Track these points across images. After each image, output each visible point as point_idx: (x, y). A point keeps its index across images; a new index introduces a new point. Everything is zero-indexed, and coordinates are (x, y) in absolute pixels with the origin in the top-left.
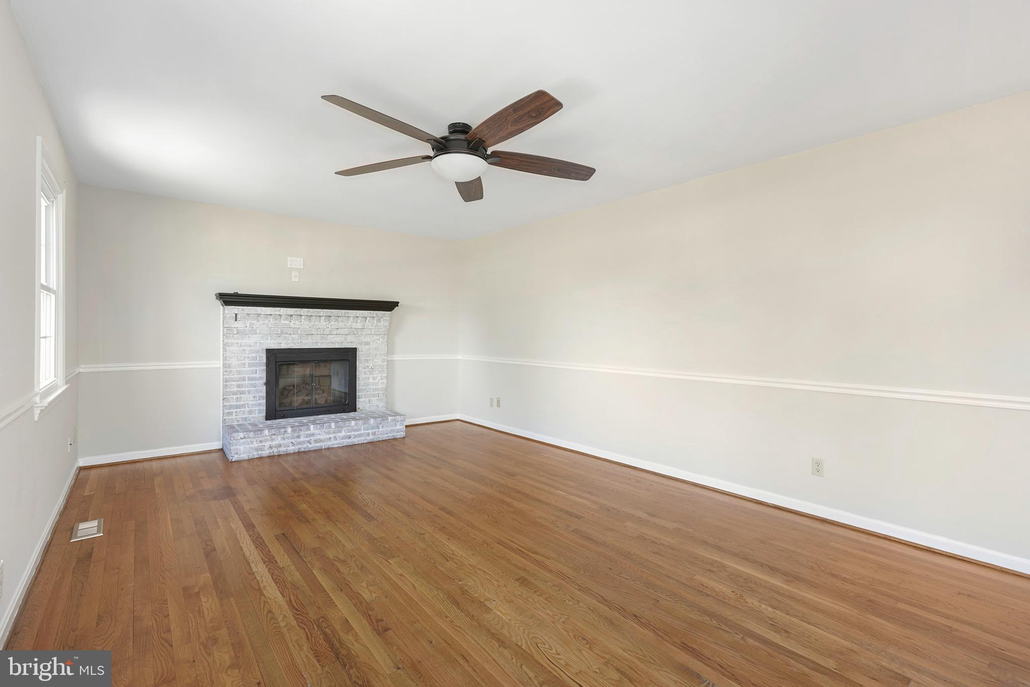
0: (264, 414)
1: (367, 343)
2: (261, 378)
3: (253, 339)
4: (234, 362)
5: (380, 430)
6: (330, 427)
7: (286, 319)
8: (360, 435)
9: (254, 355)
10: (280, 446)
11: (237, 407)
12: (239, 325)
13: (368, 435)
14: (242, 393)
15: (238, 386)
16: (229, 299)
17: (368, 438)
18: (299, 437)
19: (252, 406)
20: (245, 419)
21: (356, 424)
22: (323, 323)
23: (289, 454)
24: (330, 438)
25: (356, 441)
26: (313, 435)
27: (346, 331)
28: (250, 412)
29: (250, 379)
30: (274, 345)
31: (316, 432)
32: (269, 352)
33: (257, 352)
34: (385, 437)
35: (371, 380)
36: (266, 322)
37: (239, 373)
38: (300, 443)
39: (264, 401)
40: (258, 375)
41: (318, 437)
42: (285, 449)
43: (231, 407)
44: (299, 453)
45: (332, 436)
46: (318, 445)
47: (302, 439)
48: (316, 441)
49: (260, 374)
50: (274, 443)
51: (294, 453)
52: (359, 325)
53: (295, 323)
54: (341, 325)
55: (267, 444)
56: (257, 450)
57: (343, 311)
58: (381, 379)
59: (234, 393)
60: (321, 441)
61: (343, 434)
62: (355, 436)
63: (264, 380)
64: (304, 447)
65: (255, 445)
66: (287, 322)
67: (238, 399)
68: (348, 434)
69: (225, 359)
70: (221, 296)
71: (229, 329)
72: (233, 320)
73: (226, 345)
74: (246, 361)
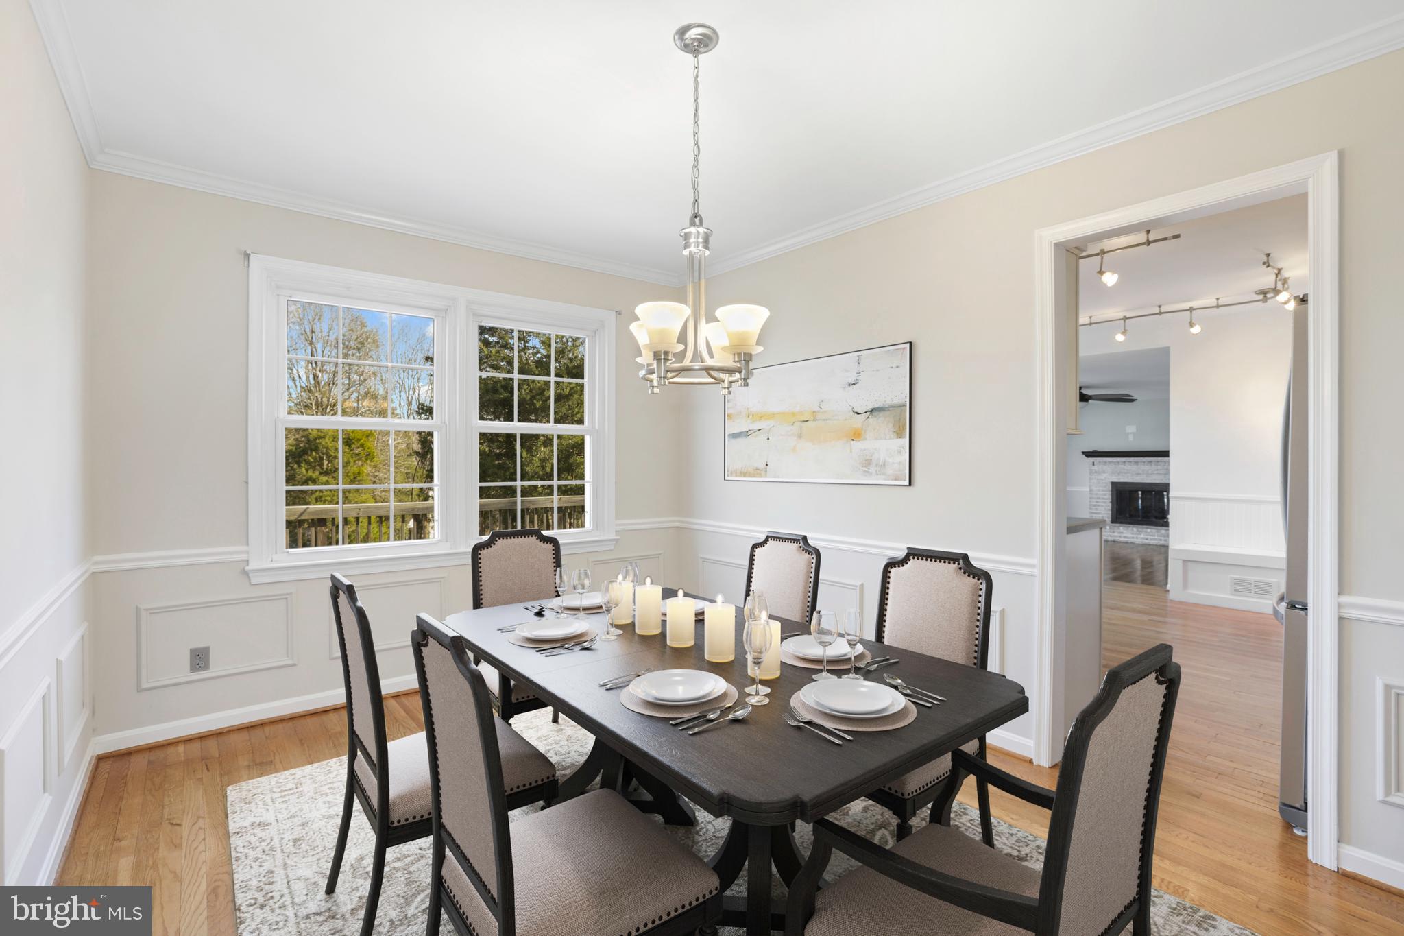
0: (1110, 519)
2: (1108, 499)
3: (1105, 475)
4: (1094, 488)
6: (1133, 530)
9: (1104, 485)
11: (1096, 513)
12: (1095, 468)
13: (1161, 540)
14: (1099, 506)
15: (1097, 502)
16: (1089, 454)
18: (1114, 532)
19: (1104, 514)
20: (1100, 519)
21: (1151, 532)
22: (1147, 467)
26: (1122, 533)
27: (1164, 472)
28: (1103, 516)
29: (1103, 498)
30: (1116, 480)
31: (1124, 531)
32: (1113, 484)
33: (1106, 483)
36: (1110, 466)
37: (1097, 494)
39: (1110, 512)
40: (1107, 497)
41: (1125, 535)
43: (1093, 512)
44: (1114, 541)
46: (1126, 540)
47: (1116, 534)
48: (1125, 537)
51: (1111, 541)
53: (1128, 467)
54: (1159, 467)
57: (1160, 459)
59: (1095, 506)
61: (1142, 536)
62: (1151, 539)
63: (1110, 500)
64: (1117, 539)
66: (1122, 466)
67: (1096, 509)
68: (1146, 537)
69: (1090, 486)
70: (1083, 453)
71: (1091, 470)
72: (1091, 466)
73: (1090, 479)
74: (1100, 488)
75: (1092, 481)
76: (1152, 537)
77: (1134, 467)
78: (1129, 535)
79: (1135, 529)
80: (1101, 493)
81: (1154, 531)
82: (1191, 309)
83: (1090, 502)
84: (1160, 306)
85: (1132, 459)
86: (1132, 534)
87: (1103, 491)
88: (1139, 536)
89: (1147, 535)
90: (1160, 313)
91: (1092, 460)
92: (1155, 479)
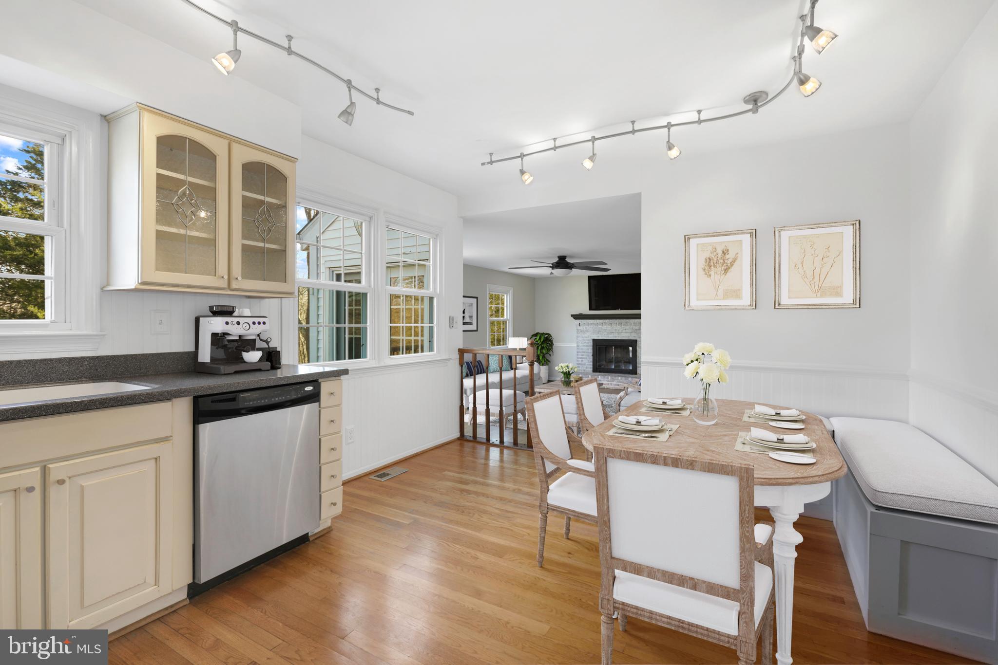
0: (592, 369)
1: (643, 338)
2: (590, 353)
3: (587, 334)
4: (580, 344)
6: (608, 378)
9: (588, 342)
11: (582, 364)
12: (581, 328)
14: (583, 358)
15: (582, 355)
16: (575, 317)
19: (588, 364)
20: (585, 370)
22: (618, 327)
27: (630, 331)
28: (587, 368)
29: (587, 352)
30: (596, 338)
31: (602, 379)
32: (594, 340)
33: (589, 340)
36: (592, 326)
37: (582, 349)
39: (592, 363)
40: (589, 351)
41: (603, 382)
43: (579, 364)
45: (610, 383)
49: (590, 351)
52: (637, 327)
53: (604, 327)
54: (627, 327)
57: (627, 320)
59: (581, 358)
61: (615, 383)
63: (592, 354)
66: (601, 326)
67: (582, 361)
68: (618, 383)
69: (577, 343)
70: (572, 316)
71: (578, 329)
72: (579, 326)
73: (577, 337)
74: (585, 344)
75: (580, 338)
77: (609, 327)
78: (605, 383)
79: (609, 377)
80: (585, 348)
81: (623, 378)
82: (669, 126)
83: (577, 355)
84: (633, 122)
85: (607, 321)
86: (608, 381)
87: (587, 346)
88: (613, 383)
89: (618, 382)
90: (634, 132)
91: (578, 321)
92: (624, 337)
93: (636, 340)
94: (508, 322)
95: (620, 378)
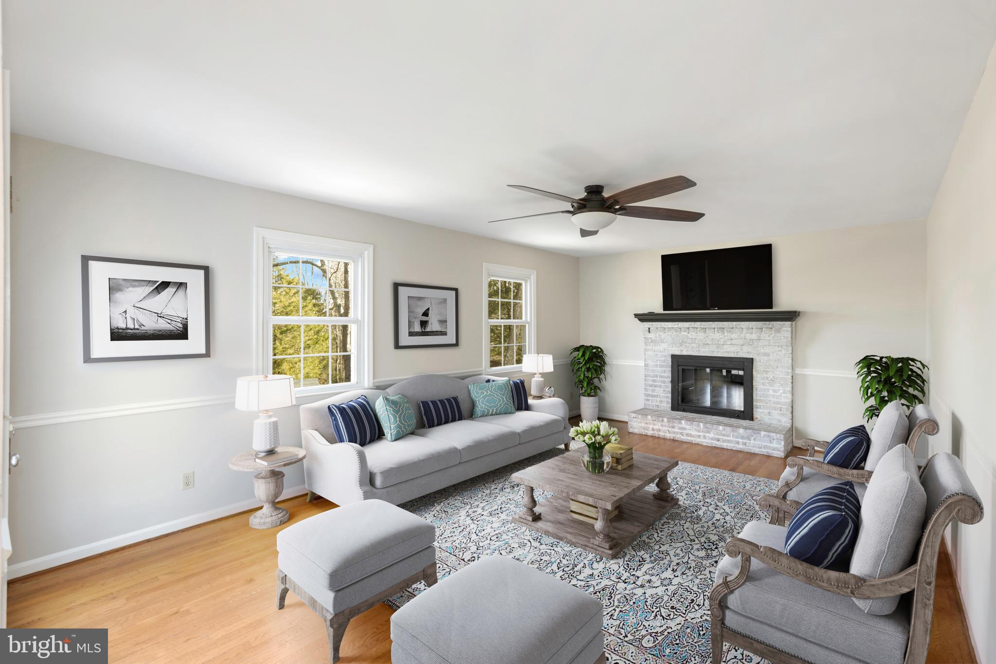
0: (670, 405)
1: (767, 355)
2: (668, 377)
3: (664, 346)
4: (650, 363)
5: (752, 442)
6: (699, 426)
7: (685, 331)
8: (729, 441)
9: (663, 359)
10: (659, 430)
11: (653, 396)
12: (651, 335)
13: (738, 443)
14: (655, 386)
15: (654, 381)
16: (643, 317)
17: (738, 446)
18: (673, 427)
19: (663, 397)
20: (657, 406)
21: (724, 430)
22: (717, 335)
23: (665, 439)
24: (700, 436)
25: (725, 445)
26: (684, 429)
27: (741, 342)
28: (661, 402)
29: (661, 377)
30: (677, 352)
31: (688, 427)
32: (673, 357)
33: (665, 356)
34: (757, 450)
35: (771, 392)
36: (670, 333)
37: (653, 371)
38: (674, 433)
39: (670, 395)
40: (666, 375)
41: (689, 432)
42: (663, 434)
43: (648, 395)
44: (674, 440)
45: (701, 434)
46: (689, 439)
47: (676, 430)
48: (687, 435)
49: (668, 374)
50: (655, 427)
51: (670, 439)
52: (754, 336)
53: (692, 335)
54: (734, 336)
55: (651, 426)
56: (644, 429)
57: (734, 323)
58: (784, 392)
59: (651, 386)
60: (691, 436)
61: (712, 435)
62: (724, 441)
63: (670, 379)
64: (678, 437)
65: (643, 425)
66: (685, 333)
67: (653, 391)
68: (717, 437)
69: (645, 361)
70: (636, 316)
71: (646, 338)
72: (648, 333)
73: (645, 350)
74: (658, 363)
75: (649, 353)
76: (725, 438)
77: (701, 335)
78: (694, 433)
79: (701, 424)
80: (658, 369)
81: (728, 429)
83: (646, 380)
85: (698, 324)
86: (699, 431)
87: (661, 366)
88: (707, 435)
89: (717, 434)
91: (647, 325)
92: (728, 352)
93: (752, 359)
94: (527, 325)
95: (721, 428)
